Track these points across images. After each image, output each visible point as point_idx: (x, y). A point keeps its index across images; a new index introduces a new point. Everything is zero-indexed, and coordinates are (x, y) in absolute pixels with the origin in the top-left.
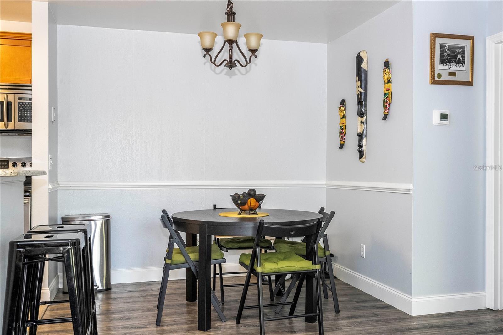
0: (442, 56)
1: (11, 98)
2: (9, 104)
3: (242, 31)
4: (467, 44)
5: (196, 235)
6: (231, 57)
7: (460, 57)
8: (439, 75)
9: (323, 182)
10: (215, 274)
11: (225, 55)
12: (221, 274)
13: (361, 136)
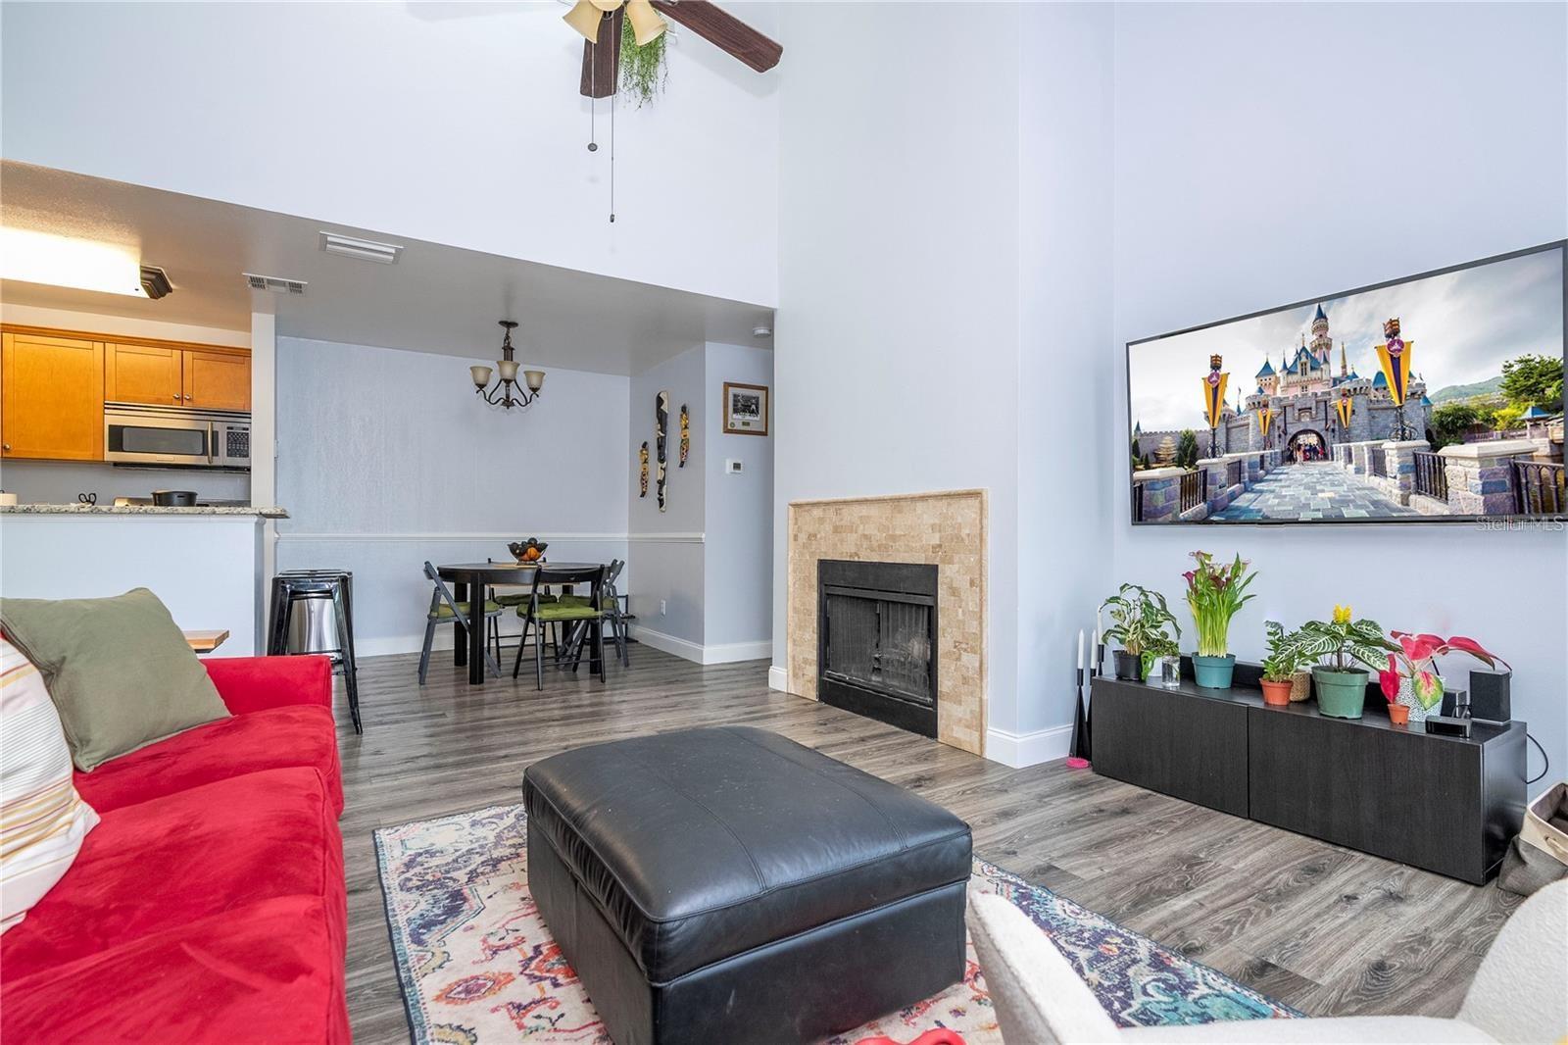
0: (735, 405)
1: (218, 426)
2: (215, 435)
3: (521, 369)
4: (761, 394)
5: (466, 586)
6: (508, 396)
7: (754, 407)
8: (733, 424)
9: (625, 535)
10: (489, 638)
11: (501, 393)
12: (497, 638)
13: (661, 483)
